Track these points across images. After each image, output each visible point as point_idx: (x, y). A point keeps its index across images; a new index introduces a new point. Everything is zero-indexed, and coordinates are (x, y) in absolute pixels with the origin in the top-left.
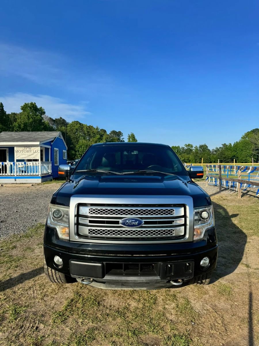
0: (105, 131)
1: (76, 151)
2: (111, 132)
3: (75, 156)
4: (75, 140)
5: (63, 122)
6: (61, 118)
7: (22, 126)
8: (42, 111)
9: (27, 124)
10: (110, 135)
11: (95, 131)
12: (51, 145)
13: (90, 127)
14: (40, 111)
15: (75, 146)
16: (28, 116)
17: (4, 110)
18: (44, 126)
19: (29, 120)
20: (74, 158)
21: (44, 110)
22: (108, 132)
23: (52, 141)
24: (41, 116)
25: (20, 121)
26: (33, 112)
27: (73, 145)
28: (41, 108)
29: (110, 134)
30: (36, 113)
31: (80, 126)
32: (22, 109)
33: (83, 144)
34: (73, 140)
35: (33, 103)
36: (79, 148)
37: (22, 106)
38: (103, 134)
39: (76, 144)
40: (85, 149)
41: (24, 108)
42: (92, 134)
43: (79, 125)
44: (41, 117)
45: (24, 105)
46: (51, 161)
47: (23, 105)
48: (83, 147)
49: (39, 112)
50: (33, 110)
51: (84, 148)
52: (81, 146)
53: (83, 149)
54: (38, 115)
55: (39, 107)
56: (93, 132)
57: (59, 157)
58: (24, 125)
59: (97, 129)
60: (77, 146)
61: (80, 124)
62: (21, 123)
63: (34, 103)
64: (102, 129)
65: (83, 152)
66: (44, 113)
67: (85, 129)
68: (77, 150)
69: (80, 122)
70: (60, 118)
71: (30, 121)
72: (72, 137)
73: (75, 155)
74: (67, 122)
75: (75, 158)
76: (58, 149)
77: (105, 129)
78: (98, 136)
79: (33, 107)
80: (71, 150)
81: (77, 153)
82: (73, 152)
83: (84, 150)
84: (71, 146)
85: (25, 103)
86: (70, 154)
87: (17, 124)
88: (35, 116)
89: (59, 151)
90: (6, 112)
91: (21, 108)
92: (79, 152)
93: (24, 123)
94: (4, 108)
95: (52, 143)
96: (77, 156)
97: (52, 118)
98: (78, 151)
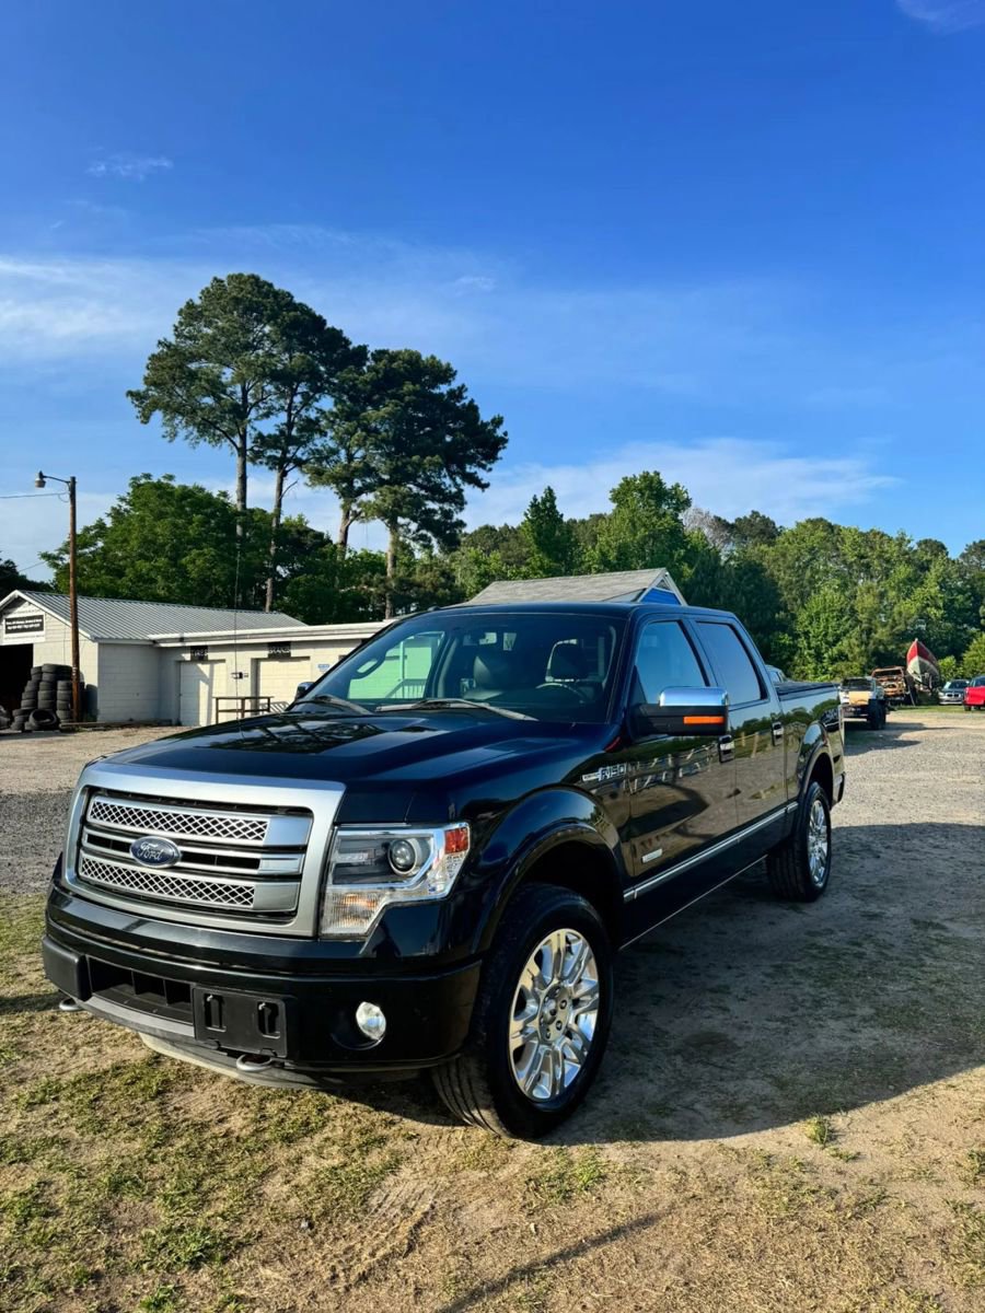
0: (939, 548)
1: (796, 636)
2: (969, 548)
3: (794, 654)
4: (794, 592)
5: (763, 527)
6: (755, 514)
7: (612, 556)
8: (678, 500)
9: (628, 547)
10: (961, 560)
11: (892, 550)
13: (870, 539)
14: (672, 498)
15: (794, 617)
16: (631, 521)
17: (558, 508)
18: (688, 551)
19: (635, 535)
20: (789, 663)
21: (686, 492)
22: (955, 552)
24: (677, 515)
25: (607, 542)
26: (650, 506)
27: (786, 611)
28: (678, 486)
29: (963, 556)
30: (658, 505)
31: (825, 538)
32: (615, 499)
33: (825, 608)
34: (785, 593)
35: (652, 474)
36: (811, 624)
37: (613, 491)
38: (929, 561)
39: (796, 607)
40: (834, 624)
41: (619, 496)
42: (876, 562)
43: (823, 534)
44: (677, 521)
45: (621, 485)
47: (617, 487)
48: (823, 616)
49: (669, 504)
50: (649, 498)
51: (827, 620)
52: (818, 614)
53: (826, 627)
54: (664, 515)
55: (669, 485)
56: (879, 557)
58: (619, 552)
59: (901, 541)
60: (803, 616)
61: (831, 527)
62: (610, 546)
63: (656, 472)
64: (926, 542)
65: (826, 635)
66: (687, 502)
67: (846, 548)
68: (799, 629)
69: (829, 521)
70: (751, 516)
71: (637, 537)
72: (780, 583)
73: (794, 649)
74: (777, 526)
75: (791, 660)
77: (939, 540)
78: (903, 571)
79: (653, 491)
80: (776, 633)
81: (802, 642)
82: (786, 639)
83: (830, 630)
84: (777, 615)
85: (625, 479)
86: (773, 646)
88: (655, 519)
90: (562, 516)
91: (610, 495)
92: (807, 638)
93: (620, 547)
94: (556, 503)
96: (801, 656)
97: (723, 518)
98: (806, 634)
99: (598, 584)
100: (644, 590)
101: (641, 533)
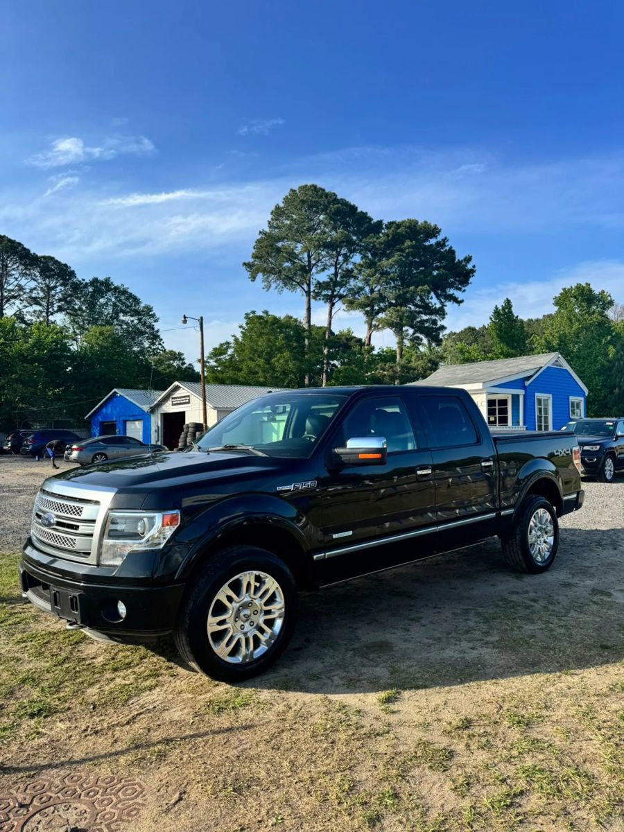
7: (555, 343)
8: (604, 301)
9: (566, 337)
12: (524, 388)
14: (599, 301)
16: (568, 318)
17: (514, 312)
18: (613, 337)
19: (572, 328)
21: (609, 296)
23: (528, 378)
24: (603, 312)
25: (551, 334)
26: (583, 307)
28: (603, 292)
30: (589, 306)
32: (556, 304)
35: (584, 285)
37: (556, 298)
41: (561, 302)
44: (604, 316)
45: (561, 294)
46: (524, 424)
47: (558, 295)
49: (597, 305)
50: (581, 301)
54: (594, 313)
55: (597, 292)
57: (553, 413)
62: (553, 336)
63: (587, 284)
66: (611, 303)
76: (550, 396)
79: (585, 296)
85: (564, 289)
87: (544, 341)
88: (586, 316)
89: (553, 401)
91: (554, 301)
93: (560, 336)
94: (513, 309)
95: (527, 383)
99: (510, 365)
100: (541, 367)
101: (576, 325)
